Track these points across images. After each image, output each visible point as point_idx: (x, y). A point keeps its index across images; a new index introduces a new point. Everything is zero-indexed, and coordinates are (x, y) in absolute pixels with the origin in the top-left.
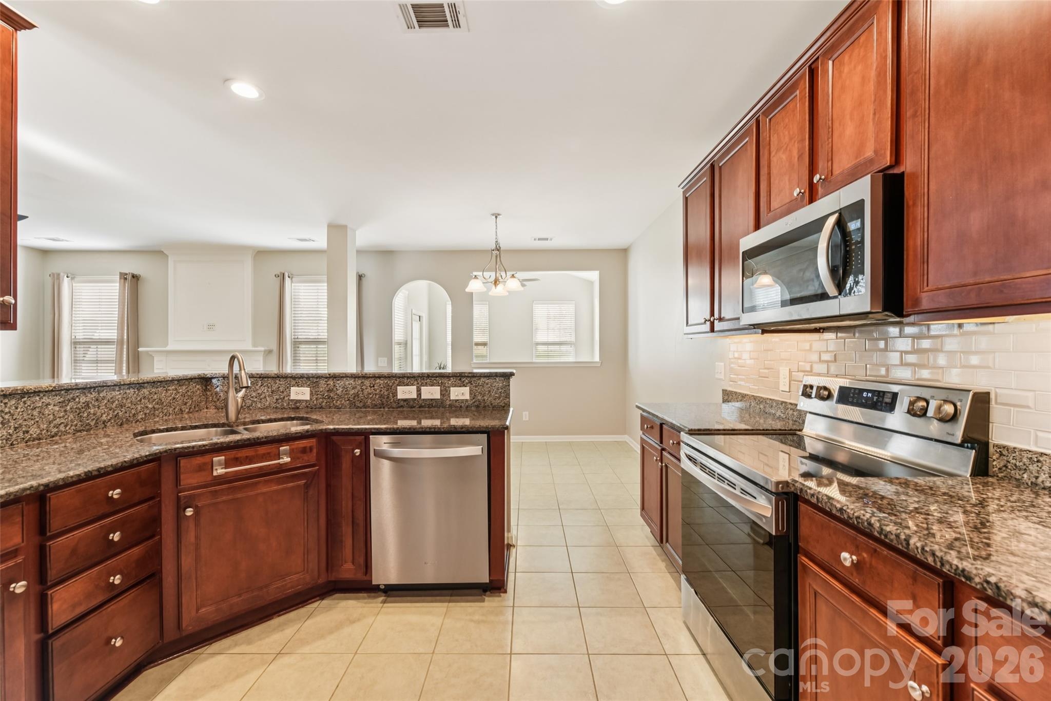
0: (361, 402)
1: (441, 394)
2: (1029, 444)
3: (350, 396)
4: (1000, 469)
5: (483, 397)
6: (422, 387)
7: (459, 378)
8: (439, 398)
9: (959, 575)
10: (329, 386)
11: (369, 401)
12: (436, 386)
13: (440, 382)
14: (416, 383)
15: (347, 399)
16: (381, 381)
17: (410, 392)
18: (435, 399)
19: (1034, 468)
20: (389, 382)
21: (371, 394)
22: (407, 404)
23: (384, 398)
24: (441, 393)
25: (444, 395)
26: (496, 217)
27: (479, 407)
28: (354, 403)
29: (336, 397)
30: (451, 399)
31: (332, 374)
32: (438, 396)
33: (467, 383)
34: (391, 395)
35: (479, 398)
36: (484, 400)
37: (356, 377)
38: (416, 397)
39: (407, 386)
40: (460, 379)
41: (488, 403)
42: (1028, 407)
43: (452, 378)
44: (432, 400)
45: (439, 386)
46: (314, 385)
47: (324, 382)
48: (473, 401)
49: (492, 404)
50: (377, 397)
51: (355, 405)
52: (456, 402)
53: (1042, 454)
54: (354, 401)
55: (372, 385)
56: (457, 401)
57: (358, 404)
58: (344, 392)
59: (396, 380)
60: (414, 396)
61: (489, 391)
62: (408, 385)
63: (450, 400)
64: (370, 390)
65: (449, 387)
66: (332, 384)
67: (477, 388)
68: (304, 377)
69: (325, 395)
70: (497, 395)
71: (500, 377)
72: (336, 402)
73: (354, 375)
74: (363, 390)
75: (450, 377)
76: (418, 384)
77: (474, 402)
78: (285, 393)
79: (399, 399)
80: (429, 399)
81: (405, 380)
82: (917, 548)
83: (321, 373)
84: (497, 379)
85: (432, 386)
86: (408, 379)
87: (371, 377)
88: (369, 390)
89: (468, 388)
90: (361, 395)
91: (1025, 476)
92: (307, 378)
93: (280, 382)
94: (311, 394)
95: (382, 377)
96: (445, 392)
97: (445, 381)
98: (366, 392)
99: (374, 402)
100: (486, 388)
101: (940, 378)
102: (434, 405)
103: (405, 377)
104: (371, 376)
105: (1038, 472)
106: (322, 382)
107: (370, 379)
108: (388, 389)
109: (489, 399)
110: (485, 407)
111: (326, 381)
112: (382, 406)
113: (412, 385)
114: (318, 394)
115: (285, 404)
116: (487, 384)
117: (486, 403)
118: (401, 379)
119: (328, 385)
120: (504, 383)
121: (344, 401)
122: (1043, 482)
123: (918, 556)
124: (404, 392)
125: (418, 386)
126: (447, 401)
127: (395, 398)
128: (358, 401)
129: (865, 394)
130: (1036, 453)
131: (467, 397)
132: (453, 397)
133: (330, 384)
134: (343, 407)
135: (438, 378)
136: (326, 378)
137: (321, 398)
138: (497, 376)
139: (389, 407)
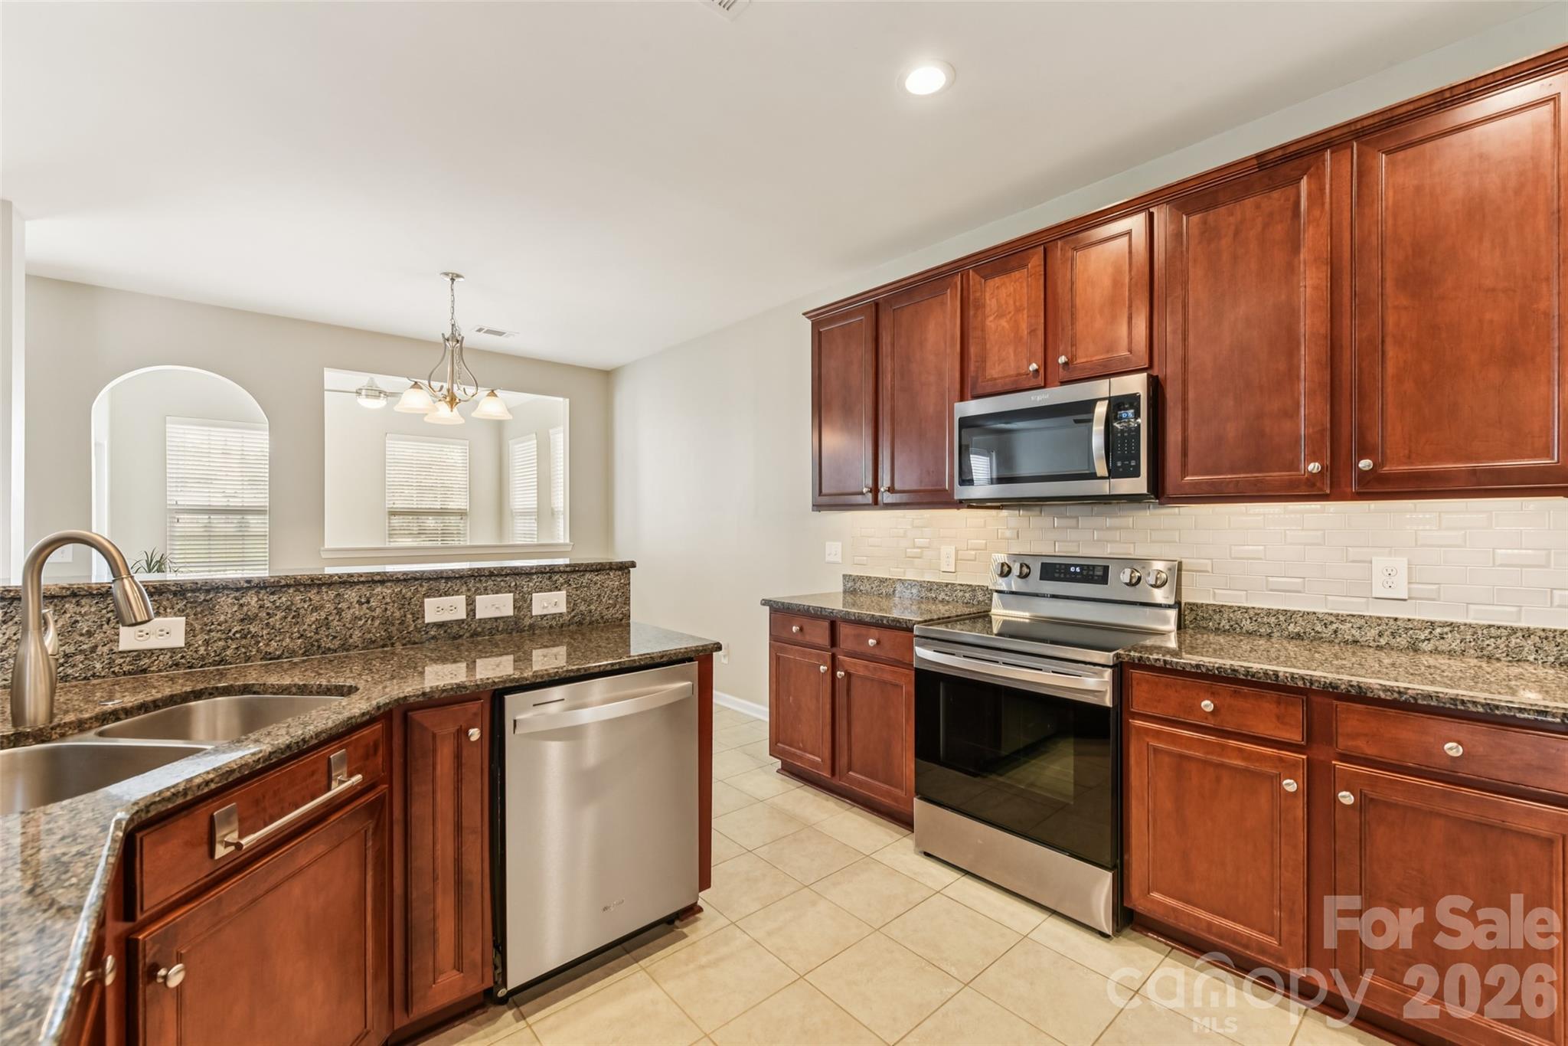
0: (335, 637)
1: (515, 608)
2: (1209, 600)
3: (305, 627)
4: (1191, 621)
5: (588, 606)
6: (477, 597)
7: (549, 574)
8: (512, 614)
9: (1327, 687)
10: (245, 608)
11: (357, 633)
12: (506, 592)
13: (513, 584)
14: (464, 588)
15: (296, 635)
16: (385, 590)
17: (453, 608)
18: (502, 618)
19: (1217, 617)
20: (404, 591)
21: (360, 619)
22: (445, 632)
23: (393, 625)
24: (514, 605)
25: (520, 607)
26: (453, 280)
27: (582, 624)
28: (317, 641)
29: (265, 632)
30: (533, 614)
31: (257, 581)
32: (509, 611)
33: (562, 585)
34: (409, 616)
35: (583, 608)
36: (591, 612)
37: (324, 584)
38: (464, 617)
39: (446, 595)
40: (550, 578)
41: (596, 616)
42: (1208, 572)
43: (535, 577)
44: (496, 619)
45: (510, 592)
46: (199, 609)
47: (230, 601)
48: (573, 614)
49: (602, 617)
50: (377, 623)
51: (319, 647)
52: (542, 619)
53: (1222, 606)
54: (318, 637)
55: (363, 600)
56: (543, 617)
57: (326, 643)
58: (289, 619)
59: (421, 586)
60: (461, 614)
61: (599, 595)
62: (449, 595)
63: (532, 617)
64: (360, 610)
65: (530, 593)
66: (253, 603)
67: (578, 592)
68: (169, 591)
69: (233, 631)
70: (611, 602)
71: (616, 570)
72: (267, 645)
73: (320, 579)
74: (339, 612)
75: (533, 574)
76: (469, 590)
77: (574, 616)
78: (98, 636)
79: (428, 624)
80: (490, 619)
81: (442, 585)
82: (1287, 678)
83: (221, 580)
84: (611, 574)
85: (497, 593)
86: (446, 583)
87: (363, 583)
88: (356, 610)
89: (564, 592)
90: (336, 623)
91: (1211, 624)
92: (175, 594)
93: (78, 609)
94: (190, 631)
95: (389, 581)
96: (522, 604)
97: (523, 581)
98: (348, 615)
99: (368, 636)
100: (594, 590)
101: (1132, 551)
102: (500, 629)
103: (442, 578)
104: (362, 579)
105: (1220, 620)
106: (225, 602)
107: (361, 586)
108: (403, 605)
109: (599, 609)
110: (591, 623)
111: (236, 599)
112: (388, 641)
113: (457, 593)
114: (210, 631)
115: (98, 666)
116: (596, 583)
117: (593, 616)
118: (433, 584)
119: (241, 605)
120: (622, 581)
121: (288, 640)
122: (1223, 626)
123: (1288, 684)
124: (439, 609)
125: (469, 594)
126: (527, 619)
127: (420, 621)
128: (327, 636)
129: (1072, 569)
130: (1219, 606)
131: (563, 608)
132: (536, 611)
133: (249, 604)
134: (286, 654)
135: (508, 578)
136: (237, 590)
137: (220, 639)
138: (611, 569)
139: (404, 642)
